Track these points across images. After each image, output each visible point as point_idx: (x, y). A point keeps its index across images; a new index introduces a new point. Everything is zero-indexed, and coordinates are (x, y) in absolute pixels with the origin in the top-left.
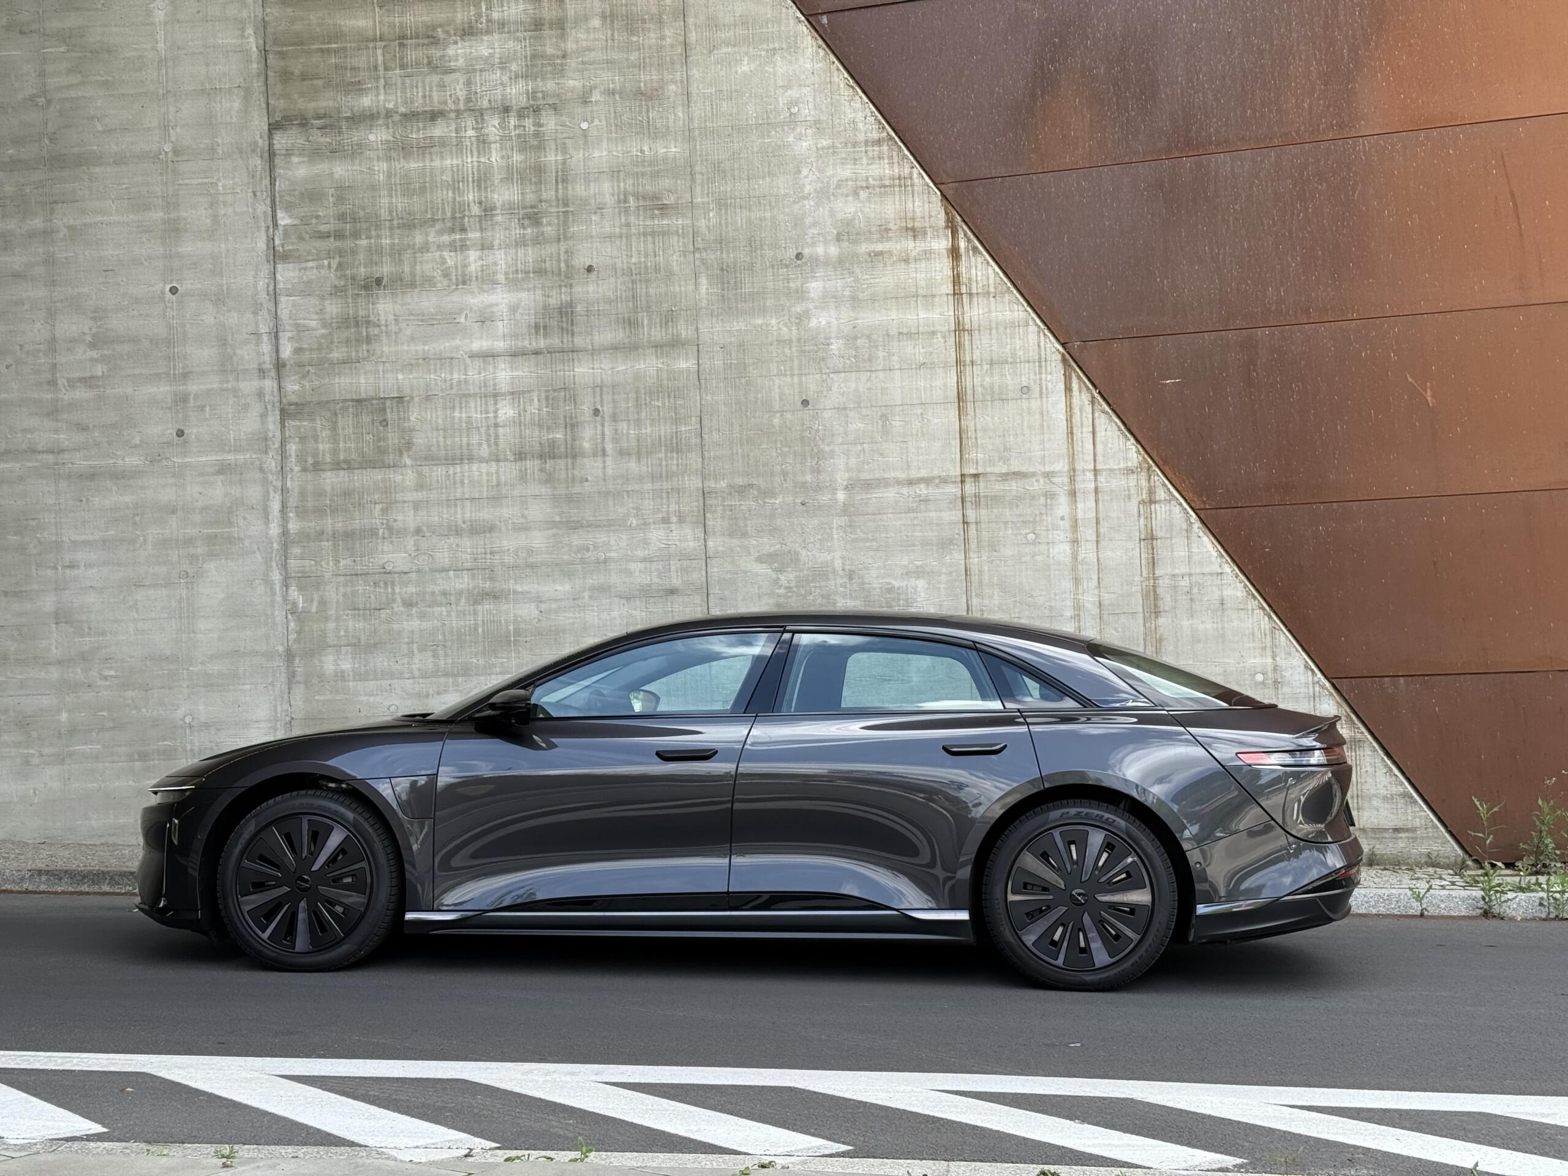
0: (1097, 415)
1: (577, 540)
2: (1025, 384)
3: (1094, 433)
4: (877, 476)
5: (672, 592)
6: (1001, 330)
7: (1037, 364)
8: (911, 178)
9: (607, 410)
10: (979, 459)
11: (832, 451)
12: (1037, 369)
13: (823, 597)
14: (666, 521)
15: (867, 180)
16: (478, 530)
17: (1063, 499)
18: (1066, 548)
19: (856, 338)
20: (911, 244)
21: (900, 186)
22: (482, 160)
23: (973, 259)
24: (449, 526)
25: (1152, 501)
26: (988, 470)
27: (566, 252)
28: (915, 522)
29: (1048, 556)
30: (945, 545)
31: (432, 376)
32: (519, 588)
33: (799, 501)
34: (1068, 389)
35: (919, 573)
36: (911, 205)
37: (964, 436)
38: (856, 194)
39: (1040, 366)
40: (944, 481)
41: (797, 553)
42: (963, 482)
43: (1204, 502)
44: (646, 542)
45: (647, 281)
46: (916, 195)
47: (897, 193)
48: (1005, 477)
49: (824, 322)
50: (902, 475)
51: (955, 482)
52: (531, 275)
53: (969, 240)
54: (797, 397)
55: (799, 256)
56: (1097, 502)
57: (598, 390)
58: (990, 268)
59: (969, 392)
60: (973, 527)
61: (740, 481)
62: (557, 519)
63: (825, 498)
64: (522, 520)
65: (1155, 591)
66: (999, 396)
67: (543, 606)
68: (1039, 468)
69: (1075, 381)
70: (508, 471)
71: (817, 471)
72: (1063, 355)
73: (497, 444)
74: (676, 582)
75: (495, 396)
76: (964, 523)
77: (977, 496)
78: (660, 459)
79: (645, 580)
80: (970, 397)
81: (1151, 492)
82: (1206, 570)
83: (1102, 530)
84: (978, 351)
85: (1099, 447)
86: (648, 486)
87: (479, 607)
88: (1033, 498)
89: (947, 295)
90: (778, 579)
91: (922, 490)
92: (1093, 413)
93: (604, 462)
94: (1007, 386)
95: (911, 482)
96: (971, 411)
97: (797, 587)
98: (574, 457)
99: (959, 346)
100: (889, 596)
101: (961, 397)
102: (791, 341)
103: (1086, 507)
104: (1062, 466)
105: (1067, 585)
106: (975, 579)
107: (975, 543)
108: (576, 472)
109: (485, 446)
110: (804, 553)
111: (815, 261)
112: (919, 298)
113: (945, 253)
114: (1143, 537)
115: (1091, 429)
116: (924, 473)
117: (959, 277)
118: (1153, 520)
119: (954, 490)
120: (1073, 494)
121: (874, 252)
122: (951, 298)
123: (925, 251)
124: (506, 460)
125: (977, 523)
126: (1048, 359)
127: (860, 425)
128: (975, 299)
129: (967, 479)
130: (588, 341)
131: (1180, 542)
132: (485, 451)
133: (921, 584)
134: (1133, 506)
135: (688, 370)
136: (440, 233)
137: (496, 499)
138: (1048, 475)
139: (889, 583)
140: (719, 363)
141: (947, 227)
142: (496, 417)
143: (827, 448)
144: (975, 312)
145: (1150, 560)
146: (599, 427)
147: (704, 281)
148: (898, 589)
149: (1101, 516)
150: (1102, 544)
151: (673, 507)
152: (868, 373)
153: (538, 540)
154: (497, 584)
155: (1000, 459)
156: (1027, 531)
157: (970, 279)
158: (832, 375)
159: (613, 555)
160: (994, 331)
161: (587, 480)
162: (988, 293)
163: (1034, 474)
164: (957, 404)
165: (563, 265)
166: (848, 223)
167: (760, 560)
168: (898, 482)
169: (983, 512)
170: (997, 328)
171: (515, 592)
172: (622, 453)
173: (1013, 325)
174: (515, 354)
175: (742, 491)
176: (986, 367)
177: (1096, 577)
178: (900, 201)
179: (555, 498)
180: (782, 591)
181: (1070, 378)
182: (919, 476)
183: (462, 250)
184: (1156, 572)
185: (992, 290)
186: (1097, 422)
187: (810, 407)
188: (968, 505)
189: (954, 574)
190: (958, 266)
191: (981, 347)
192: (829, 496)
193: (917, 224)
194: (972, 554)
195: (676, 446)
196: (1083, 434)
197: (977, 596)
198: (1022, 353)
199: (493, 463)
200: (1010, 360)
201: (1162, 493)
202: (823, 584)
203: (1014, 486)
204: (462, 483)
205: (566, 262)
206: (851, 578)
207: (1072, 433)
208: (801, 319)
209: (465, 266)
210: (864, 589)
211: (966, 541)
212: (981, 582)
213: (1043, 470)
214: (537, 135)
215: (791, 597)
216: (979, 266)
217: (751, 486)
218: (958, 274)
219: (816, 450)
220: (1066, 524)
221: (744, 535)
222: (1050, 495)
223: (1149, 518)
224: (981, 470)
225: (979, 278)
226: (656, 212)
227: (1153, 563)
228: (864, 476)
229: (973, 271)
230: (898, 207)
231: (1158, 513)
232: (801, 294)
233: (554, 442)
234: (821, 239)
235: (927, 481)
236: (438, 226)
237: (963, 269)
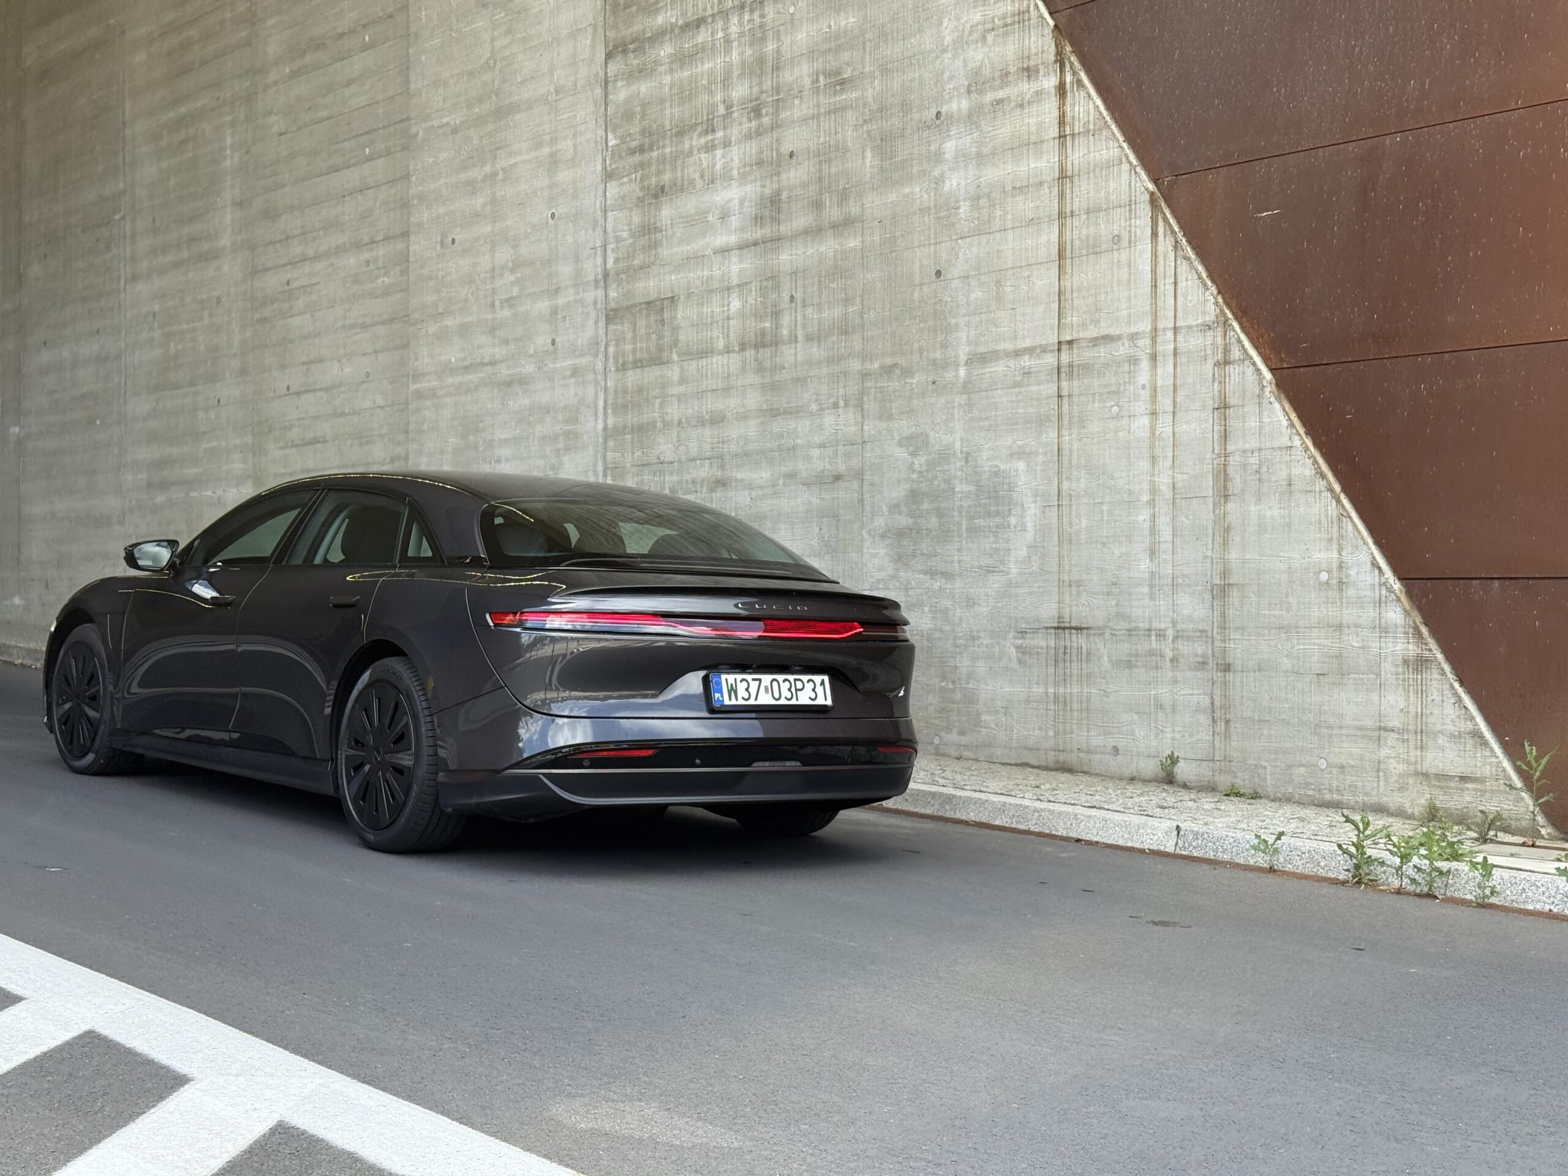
0: (1179, 262)
1: (776, 427)
2: (1116, 232)
3: (1175, 283)
4: (991, 349)
5: (838, 478)
6: (1098, 171)
7: (1128, 207)
8: (1028, 11)
9: (799, 296)
10: (1077, 326)
11: (957, 324)
12: (1128, 214)
13: (945, 481)
14: (836, 406)
15: (993, 21)
16: (717, 420)
17: (1145, 364)
18: (1145, 421)
19: (979, 198)
20: (1026, 86)
21: (1019, 22)
22: (727, 60)
23: (1077, 94)
24: (698, 417)
25: (1227, 362)
26: (1081, 335)
27: (777, 140)
28: (1020, 397)
29: (1129, 432)
30: (1041, 422)
31: (692, 275)
32: (739, 476)
33: (930, 379)
34: (1154, 234)
35: (1020, 454)
36: (1027, 42)
37: (1062, 298)
38: (984, 38)
39: (1130, 211)
40: (1044, 349)
41: (927, 435)
42: (1059, 350)
43: (1282, 360)
44: (821, 427)
45: (830, 160)
46: (1032, 28)
47: (1016, 30)
48: (1095, 341)
49: (955, 185)
50: (1008, 346)
51: (1052, 351)
52: (754, 167)
53: (1074, 73)
54: (933, 268)
55: (938, 115)
56: (1175, 365)
57: (794, 275)
58: (1091, 102)
59: (1069, 247)
60: (1066, 400)
61: (889, 361)
62: (764, 407)
63: (949, 375)
64: (742, 410)
65: (1225, 471)
66: (1094, 249)
67: (754, 494)
68: (1125, 330)
69: (1161, 223)
70: (734, 361)
71: (945, 346)
72: (1152, 194)
73: (728, 337)
74: (841, 468)
75: (728, 289)
76: (1058, 396)
77: (1071, 365)
78: (833, 342)
79: (819, 466)
80: (1068, 253)
81: (1226, 351)
82: (1276, 444)
83: (1178, 400)
84: (1077, 199)
85: (1180, 299)
86: (825, 371)
87: (714, 494)
88: (1119, 364)
89: (1054, 138)
90: (913, 463)
91: (1026, 361)
92: (1175, 260)
93: (796, 348)
94: (1101, 236)
95: (1018, 354)
96: (1069, 270)
97: (926, 471)
98: (777, 345)
99: (1062, 195)
100: (996, 480)
101: (1061, 255)
102: (929, 208)
103: (1165, 373)
104: (1145, 326)
105: (1144, 464)
106: (1066, 459)
107: (1067, 419)
108: (777, 360)
109: (721, 339)
110: (932, 434)
111: (950, 117)
112: (1031, 146)
113: (1053, 90)
114: (1216, 406)
115: (1173, 280)
116: (1028, 343)
117: (1064, 117)
118: (1227, 384)
119: (1050, 359)
120: (1154, 358)
121: (996, 100)
122: (1057, 141)
123: (1037, 91)
124: (733, 351)
125: (1069, 396)
126: (1138, 201)
127: (979, 293)
128: (1077, 140)
129: (1064, 347)
130: (789, 228)
131: (1251, 408)
132: (720, 344)
133: (1021, 465)
134: (1208, 368)
135: (855, 249)
136: (700, 136)
137: (727, 390)
138: (1133, 337)
139: (996, 466)
140: (877, 238)
141: (1056, 61)
142: (728, 310)
143: (953, 321)
144: (1078, 155)
145: (1223, 434)
146: (794, 315)
147: (869, 154)
148: (1003, 472)
149: (1178, 383)
150: (1178, 414)
151: (841, 391)
152: (988, 236)
153: (752, 428)
154: (725, 473)
155: (1092, 321)
156: (1112, 403)
157: (1073, 117)
158: (959, 241)
159: (799, 441)
160: (1091, 175)
161: (784, 368)
162: (1088, 131)
163: (1119, 337)
164: (1058, 262)
165: (775, 154)
166: (977, 72)
167: (900, 444)
168: (1008, 355)
169: (1075, 383)
170: (1094, 170)
171: (736, 480)
172: (809, 338)
173: (1108, 165)
174: (742, 247)
175: (888, 370)
176: (1084, 217)
177: (1171, 455)
178: (1019, 36)
179: (763, 387)
180: (915, 476)
181: (1157, 221)
182: (1024, 346)
183: (712, 150)
184: (1228, 447)
185: (1091, 127)
186: (1179, 270)
187: (942, 278)
188: (1063, 375)
189: (1049, 454)
190: (1064, 104)
191: (1082, 193)
192: (954, 373)
193: (1032, 63)
194: (1064, 431)
195: (845, 329)
196: (1166, 287)
197: (1068, 478)
198: (1115, 197)
199: (726, 355)
200: (1104, 206)
201: (1237, 351)
202: (945, 467)
203: (1102, 352)
204: (707, 376)
205: (777, 150)
206: (967, 461)
207: (1156, 286)
208: (940, 181)
209: (714, 166)
210: (976, 472)
211: (1060, 416)
212: (1070, 463)
213: (1128, 332)
214: (761, 26)
215: (921, 482)
216: (1082, 101)
217: (895, 365)
218: (1063, 113)
219: (945, 324)
220: (1146, 394)
221: (891, 417)
222: (1133, 361)
223: (1222, 383)
224: (1075, 336)
225: (1081, 116)
226: (838, 88)
227: (1225, 437)
228: (982, 349)
229: (1077, 108)
230: (1017, 46)
231: (1232, 375)
232: (938, 158)
233: (764, 331)
234: (955, 93)
235: (1029, 351)
236: (699, 129)
237: (1068, 108)
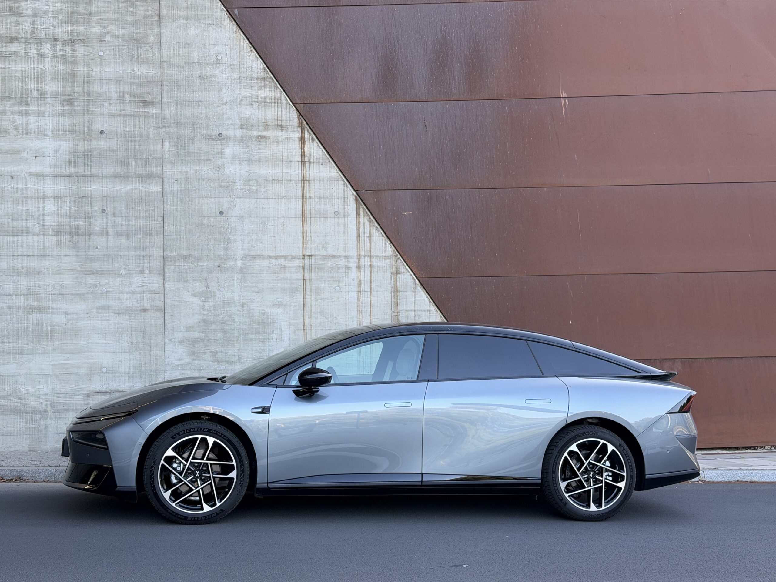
0: (372, 228)
1: (90, 280)
2: (336, 210)
3: (370, 237)
4: (259, 253)
5: (145, 311)
6: (325, 181)
7: (343, 200)
8: (281, 99)
9: (109, 210)
10: (312, 248)
11: (235, 240)
12: (343, 203)
13: (228, 316)
14: (142, 272)
15: (258, 98)
16: (30, 273)
17: (354, 270)
18: (355, 295)
19: (249, 180)
20: (280, 134)
21: (275, 103)
22: (40, 66)
23: (312, 144)
24: (14, 270)
25: (398, 273)
26: (317, 253)
27: (88, 122)
28: (278, 278)
29: (346, 299)
30: (293, 291)
31: (6, 185)
32: (54, 306)
33: (217, 264)
34: (358, 214)
35: (280, 305)
36: (280, 113)
37: (305, 235)
38: (251, 105)
39: (344, 202)
40: (293, 258)
41: (214, 293)
42: (303, 259)
43: (422, 275)
44: (130, 284)
45: (135, 141)
46: (283, 108)
47: (273, 106)
48: (325, 257)
49: (232, 171)
50: (272, 254)
51: (299, 259)
52: (67, 133)
53: (310, 134)
54: (217, 210)
55: (220, 135)
56: (370, 272)
57: (105, 199)
58: (320, 149)
59: (308, 212)
60: (308, 283)
61: (185, 253)
62: (79, 268)
63: (230, 264)
64: (57, 269)
65: (398, 318)
66: (323, 215)
67: (69, 317)
68: (342, 253)
69: (361, 210)
70: (51, 239)
71: (226, 249)
72: (356, 196)
73: (44, 225)
74: (147, 305)
75: (44, 198)
76: (303, 280)
77: (310, 266)
78: (140, 239)
79: (129, 304)
80: (308, 215)
81: (397, 268)
82: (423, 308)
83: (373, 287)
84: (313, 191)
85: (373, 244)
86: (133, 253)
87: (30, 316)
88: (339, 268)
89: (298, 161)
90: (204, 305)
91: (282, 261)
92: (370, 227)
93: (107, 238)
94: (327, 211)
95: (277, 258)
96: (308, 223)
97: (214, 310)
98: (90, 235)
99: (303, 188)
100: (263, 316)
101: (303, 215)
102: (214, 179)
103: (365, 275)
104: (354, 253)
105: (355, 313)
106: (308, 309)
107: (309, 291)
108: (91, 243)
109: (37, 226)
110: (218, 293)
111: (228, 138)
112: (283, 162)
113: (297, 140)
114: (393, 290)
115: (368, 235)
116: (283, 253)
117: (304, 153)
118: (398, 282)
119: (299, 262)
120: (359, 267)
121: (260, 136)
122: (300, 163)
123: (287, 138)
124: (49, 234)
125: (310, 280)
126: (349, 198)
127: (250, 226)
128: (312, 165)
129: (306, 257)
130: (100, 171)
131: (410, 294)
132: (36, 229)
133: (280, 310)
134: (388, 275)
135: (157, 192)
136: (13, 105)
137: (43, 256)
138: (347, 257)
139: (264, 310)
140: (174, 188)
141: (299, 126)
142: (44, 210)
143: (232, 238)
144: (312, 171)
145: (396, 303)
146: (105, 220)
147: (167, 144)
148: (268, 313)
149: (372, 279)
150: (373, 293)
151: (146, 265)
152: (256, 200)
153: (68, 280)
154: (41, 304)
155: (323, 247)
156: (336, 285)
157: (310, 154)
158: (236, 199)
159: (111, 289)
160: (321, 182)
161: (97, 248)
162: (319, 162)
163: (340, 256)
164: (301, 218)
165: (86, 129)
166: (247, 119)
167: (194, 295)
168: (270, 257)
169: (313, 275)
170: (323, 180)
171: (52, 308)
172: (119, 234)
173: (330, 179)
174: (56, 176)
175: (185, 258)
176: (317, 200)
177: (369, 310)
178: (275, 110)
179: (77, 257)
180: (205, 313)
181: (359, 209)
182: (281, 254)
183: (26, 116)
184: (398, 308)
185: (321, 161)
186: (372, 231)
187: (224, 215)
188: (306, 271)
189: (298, 306)
190: (304, 147)
191: (314, 190)
192: (233, 263)
193: (283, 124)
194: (307, 296)
195: (149, 232)
196: (364, 238)
197: (309, 318)
198: (335, 194)
199: (42, 236)
200: (329, 197)
201: (403, 269)
202: (228, 309)
203: (330, 262)
204: (22, 246)
205: (88, 127)
206: (243, 306)
207: (359, 236)
208: (220, 168)
209: (27, 125)
210: (250, 312)
211: (304, 289)
212: (311, 311)
213: (344, 255)
214: (72, 56)
215: (211, 316)
216: (315, 148)
217: (190, 255)
218: (304, 151)
219: (226, 238)
220: (356, 282)
221: (186, 281)
222: (348, 268)
223: (396, 280)
224: (312, 254)
225: (314, 154)
226: (141, 104)
228: (252, 253)
229: (312, 150)
230: (273, 113)
231: (400, 278)
232: (220, 155)
233: (78, 226)
234: (232, 127)
235: (285, 257)
237: (306, 149)
